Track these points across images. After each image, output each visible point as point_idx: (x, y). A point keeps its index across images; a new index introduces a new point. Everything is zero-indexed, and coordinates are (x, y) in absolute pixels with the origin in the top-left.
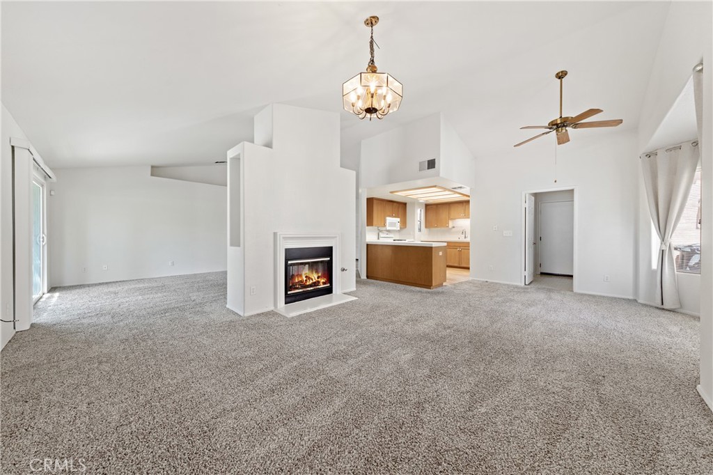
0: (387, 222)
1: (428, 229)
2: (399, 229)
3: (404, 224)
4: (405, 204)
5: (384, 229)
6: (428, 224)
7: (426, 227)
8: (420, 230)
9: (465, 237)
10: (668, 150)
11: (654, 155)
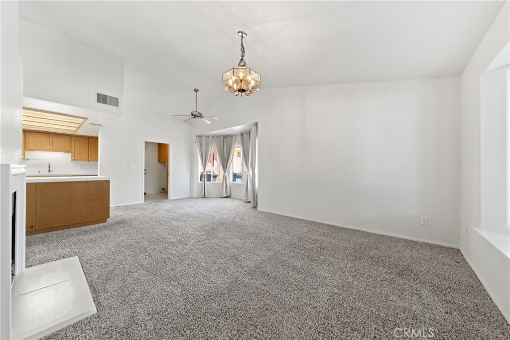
9: (50, 171)
10: (205, 137)
11: (200, 136)
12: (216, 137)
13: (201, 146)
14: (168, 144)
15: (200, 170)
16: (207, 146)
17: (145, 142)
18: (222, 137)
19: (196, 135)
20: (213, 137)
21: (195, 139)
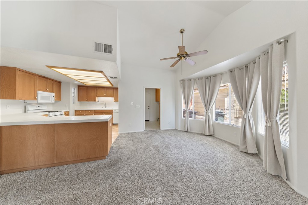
0: (39, 96)
1: (80, 102)
2: (54, 102)
3: (59, 97)
4: (59, 83)
5: (36, 102)
6: (80, 99)
7: (78, 101)
8: (74, 103)
9: (106, 107)
10: (188, 80)
11: (183, 81)
12: (197, 80)
13: (184, 88)
14: (159, 89)
15: (183, 106)
16: (189, 88)
17: (145, 88)
18: (204, 79)
19: (180, 80)
20: (195, 80)
21: (179, 83)
